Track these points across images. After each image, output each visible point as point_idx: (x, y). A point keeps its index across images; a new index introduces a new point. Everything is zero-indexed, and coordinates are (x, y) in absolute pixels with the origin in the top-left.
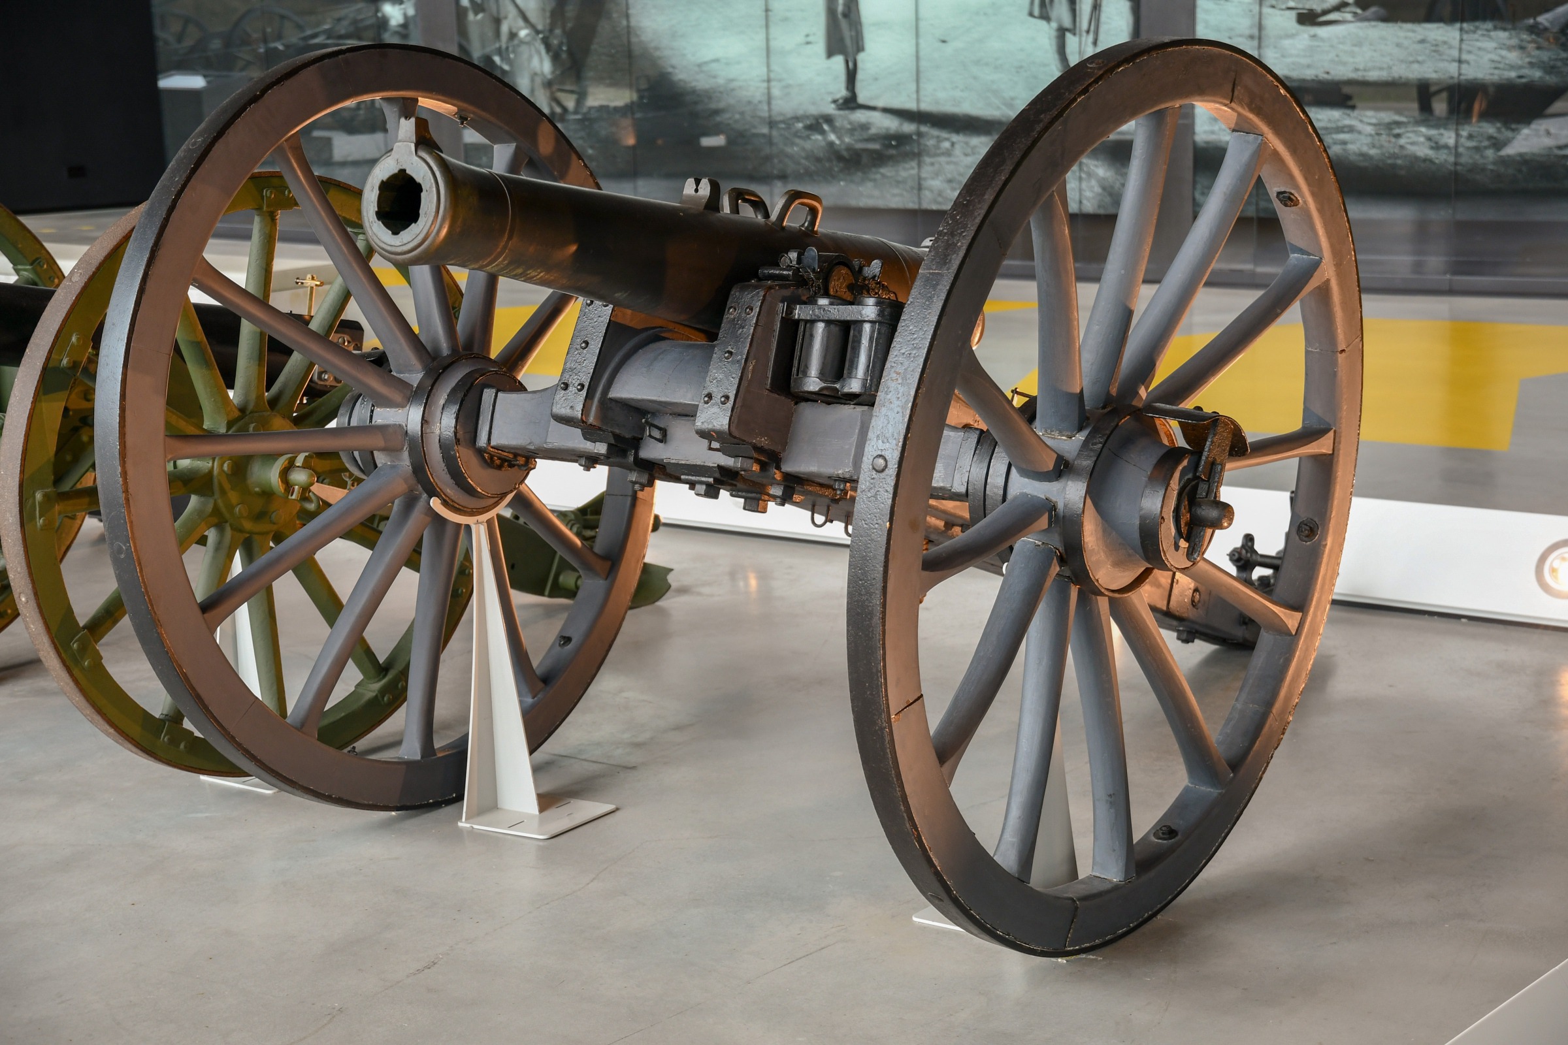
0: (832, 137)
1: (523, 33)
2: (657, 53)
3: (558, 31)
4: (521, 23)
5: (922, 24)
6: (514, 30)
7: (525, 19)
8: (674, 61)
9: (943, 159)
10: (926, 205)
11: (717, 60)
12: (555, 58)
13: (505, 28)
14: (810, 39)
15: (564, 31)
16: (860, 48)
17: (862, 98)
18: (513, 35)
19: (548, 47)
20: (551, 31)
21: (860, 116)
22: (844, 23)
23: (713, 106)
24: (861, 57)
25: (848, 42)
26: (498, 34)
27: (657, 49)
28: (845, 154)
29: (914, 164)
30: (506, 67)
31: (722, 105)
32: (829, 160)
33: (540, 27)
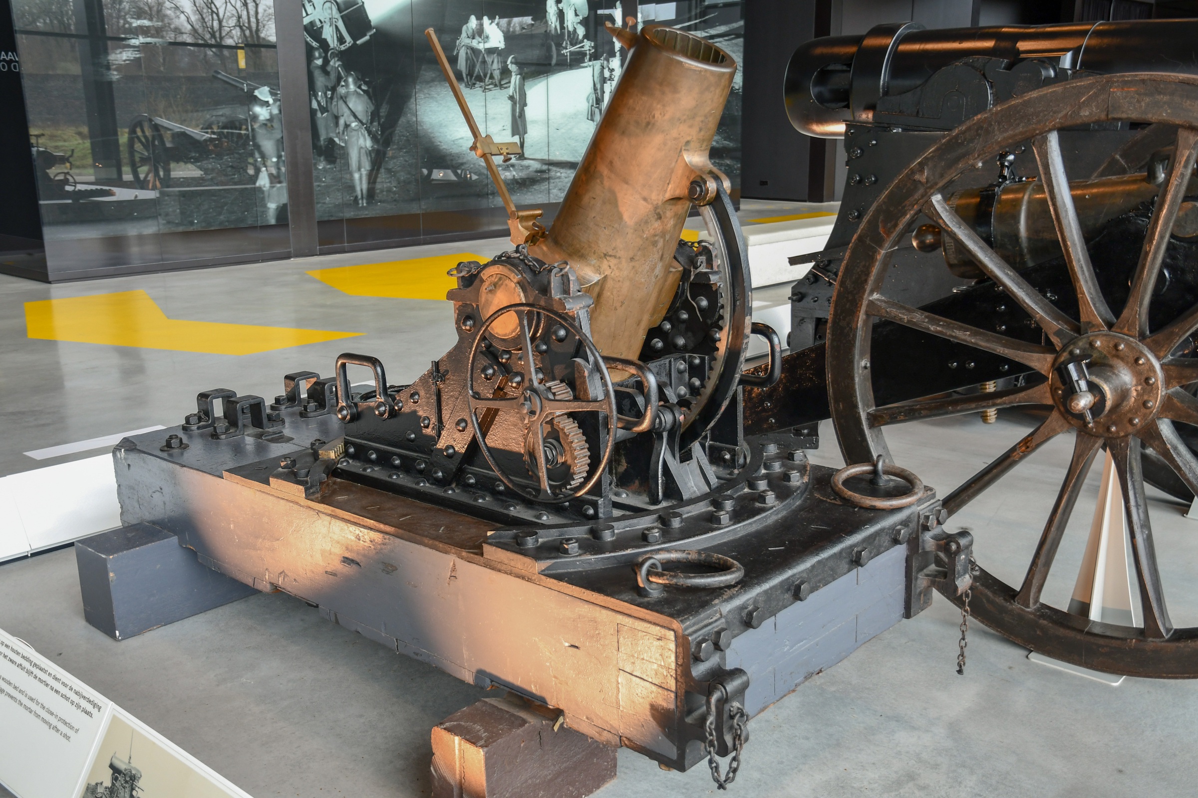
0: (514, 173)
1: (353, 125)
2: (432, 135)
3: (375, 124)
4: (352, 119)
5: (550, 122)
6: (348, 123)
7: (355, 116)
8: (441, 139)
9: (557, 180)
10: (552, 201)
11: (462, 138)
12: (374, 138)
13: (342, 122)
14: (505, 128)
15: (379, 124)
16: (525, 132)
17: (526, 156)
18: (347, 126)
19: (369, 133)
20: (372, 123)
21: (526, 163)
22: (519, 120)
23: (460, 161)
24: (526, 136)
25: (521, 129)
26: (337, 124)
27: (432, 133)
28: (520, 181)
29: (547, 183)
30: (343, 144)
31: (464, 161)
32: (513, 184)
33: (364, 121)
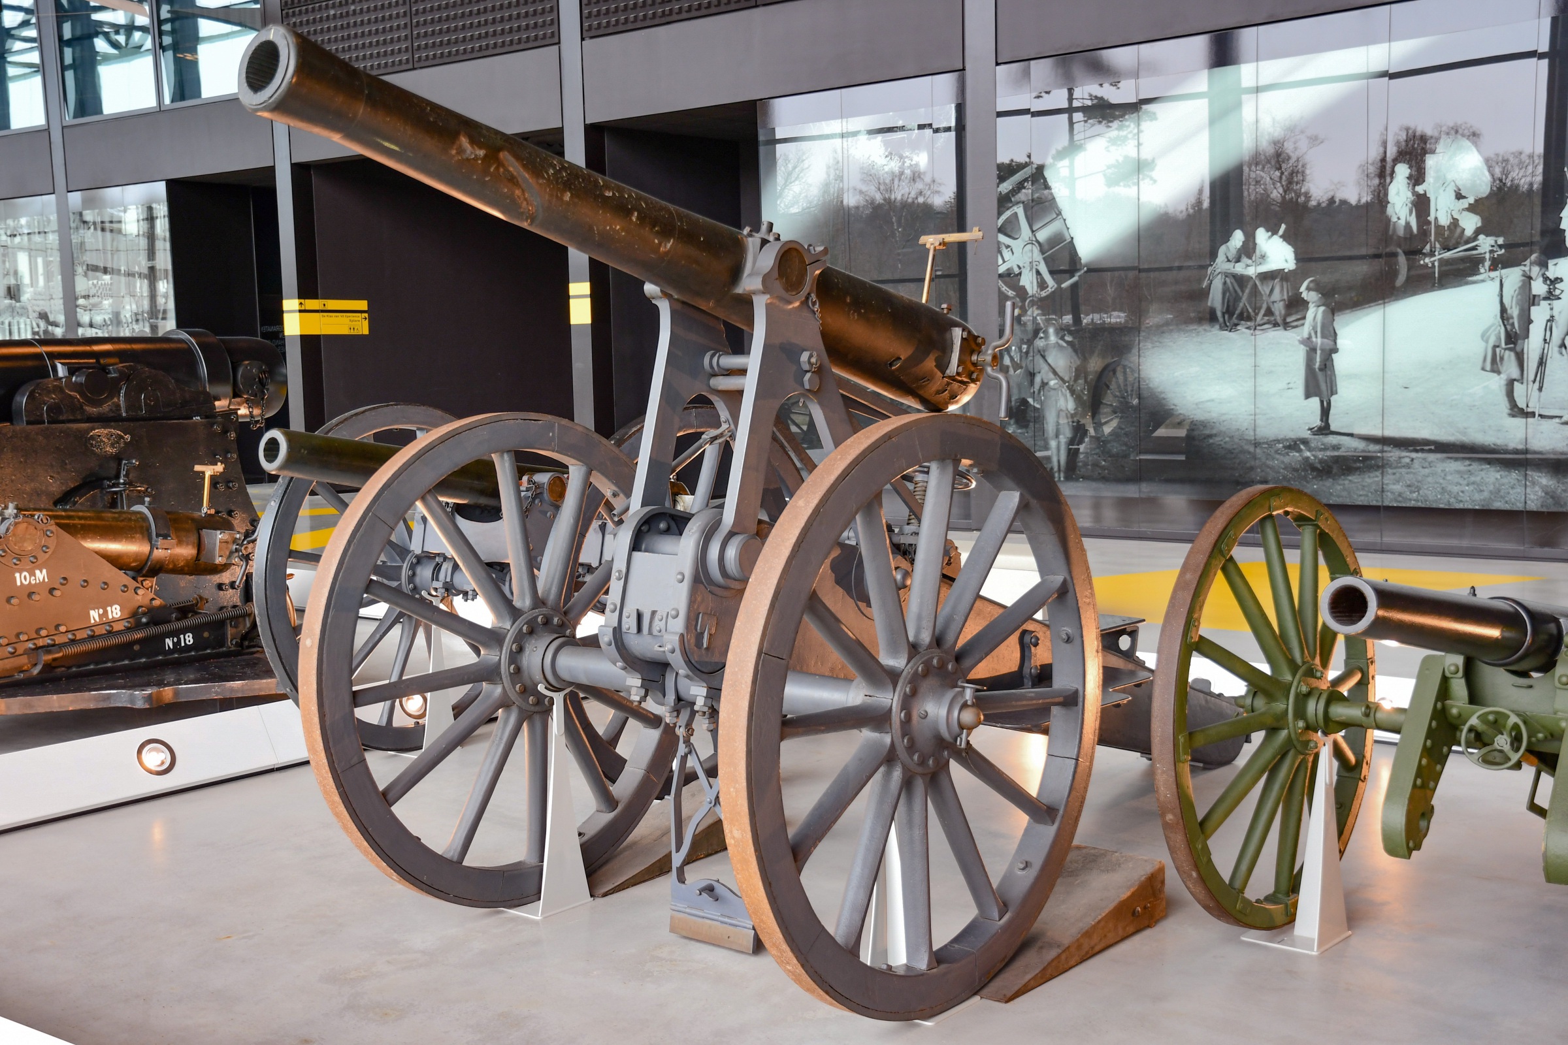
0: (1308, 454)
1: (1052, 383)
2: (1163, 396)
3: (1081, 381)
4: (1051, 375)
5: (1386, 376)
6: (1045, 381)
7: (1055, 373)
8: (1176, 402)
9: (1403, 471)
10: (1386, 503)
11: (1212, 400)
12: (1078, 399)
13: (1038, 380)
14: (1290, 386)
15: (1086, 381)
16: (1333, 392)
17: (1333, 428)
18: (1044, 384)
19: (1072, 392)
20: (1076, 380)
21: (1333, 440)
22: (1320, 376)
23: (1207, 432)
24: (1333, 399)
25: (1323, 387)
26: (1032, 383)
27: (1162, 393)
28: (1319, 466)
29: (1378, 473)
30: (1038, 406)
31: (1214, 432)
32: (1305, 470)
33: (1066, 378)
